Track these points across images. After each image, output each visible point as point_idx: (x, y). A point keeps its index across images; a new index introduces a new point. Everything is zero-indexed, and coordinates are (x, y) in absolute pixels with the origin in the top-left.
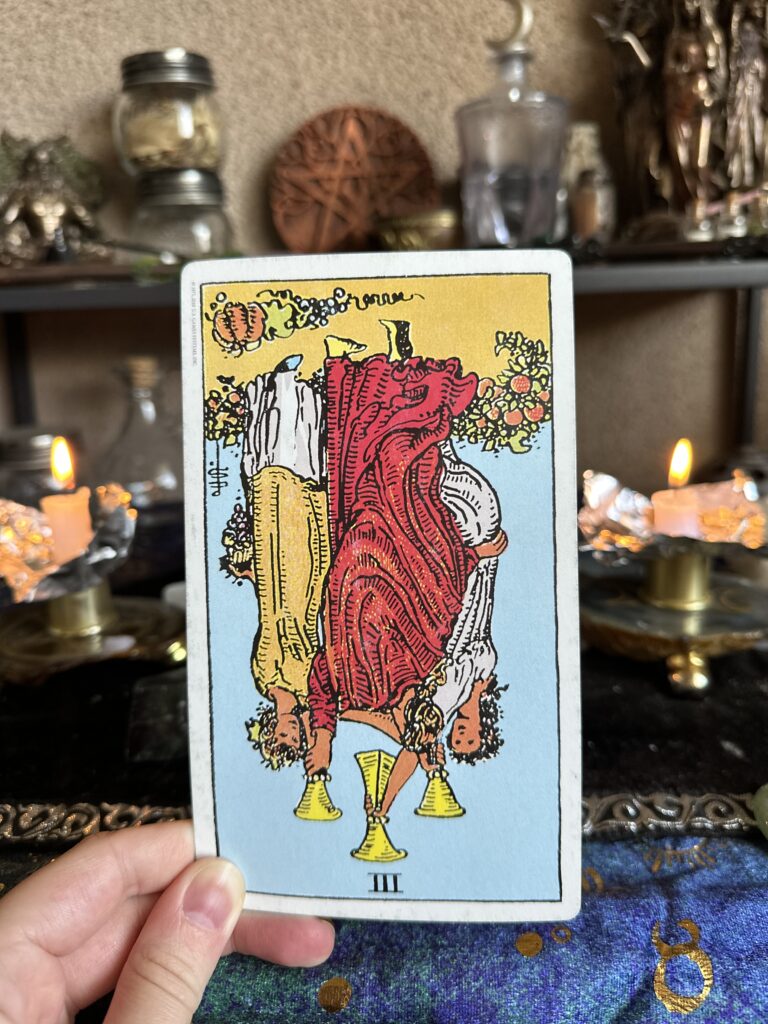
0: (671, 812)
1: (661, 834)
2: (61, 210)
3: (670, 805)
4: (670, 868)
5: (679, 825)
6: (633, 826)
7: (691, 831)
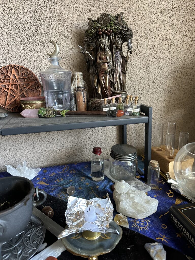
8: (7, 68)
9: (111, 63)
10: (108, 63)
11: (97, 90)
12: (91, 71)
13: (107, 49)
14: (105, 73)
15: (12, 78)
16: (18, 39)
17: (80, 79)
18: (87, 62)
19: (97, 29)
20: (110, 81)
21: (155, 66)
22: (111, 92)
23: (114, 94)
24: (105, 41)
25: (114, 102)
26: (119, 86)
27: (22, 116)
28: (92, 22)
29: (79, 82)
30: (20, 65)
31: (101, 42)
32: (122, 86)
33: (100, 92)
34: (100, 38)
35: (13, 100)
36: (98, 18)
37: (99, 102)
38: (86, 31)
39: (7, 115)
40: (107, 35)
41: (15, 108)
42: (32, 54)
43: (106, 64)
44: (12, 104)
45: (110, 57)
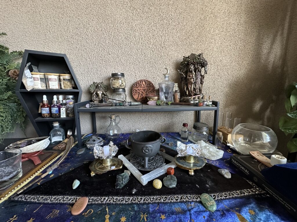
0: (190, 198)
1: (188, 202)
2: (101, 93)
3: (190, 197)
4: (190, 208)
5: (191, 200)
6: (185, 200)
7: (192, 201)
8: (141, 81)
9: (195, 78)
10: (193, 78)
11: (186, 92)
12: (183, 82)
13: (193, 72)
14: (192, 83)
15: (143, 86)
16: (146, 67)
17: (176, 87)
18: (181, 78)
19: (188, 62)
20: (194, 87)
21: (219, 81)
22: (194, 94)
23: (195, 95)
24: (192, 67)
25: (197, 99)
26: (199, 91)
27: (148, 105)
28: (185, 59)
29: (176, 88)
30: (146, 79)
31: (190, 68)
32: (200, 90)
33: (187, 94)
34: (189, 66)
35: (142, 97)
36: (189, 56)
37: (188, 99)
38: (182, 62)
39: (141, 103)
40: (193, 64)
41: (142, 101)
42: (152, 74)
43: (192, 79)
44: (141, 99)
45: (194, 76)
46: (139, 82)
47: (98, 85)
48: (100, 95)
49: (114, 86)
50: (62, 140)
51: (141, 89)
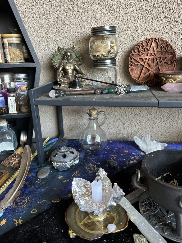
46: (144, 44)
47: (66, 53)
48: (70, 72)
49: (97, 54)
50: (13, 149)
51: (148, 57)
